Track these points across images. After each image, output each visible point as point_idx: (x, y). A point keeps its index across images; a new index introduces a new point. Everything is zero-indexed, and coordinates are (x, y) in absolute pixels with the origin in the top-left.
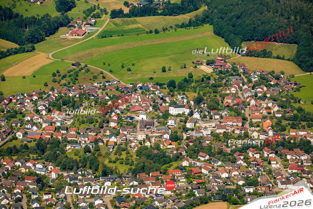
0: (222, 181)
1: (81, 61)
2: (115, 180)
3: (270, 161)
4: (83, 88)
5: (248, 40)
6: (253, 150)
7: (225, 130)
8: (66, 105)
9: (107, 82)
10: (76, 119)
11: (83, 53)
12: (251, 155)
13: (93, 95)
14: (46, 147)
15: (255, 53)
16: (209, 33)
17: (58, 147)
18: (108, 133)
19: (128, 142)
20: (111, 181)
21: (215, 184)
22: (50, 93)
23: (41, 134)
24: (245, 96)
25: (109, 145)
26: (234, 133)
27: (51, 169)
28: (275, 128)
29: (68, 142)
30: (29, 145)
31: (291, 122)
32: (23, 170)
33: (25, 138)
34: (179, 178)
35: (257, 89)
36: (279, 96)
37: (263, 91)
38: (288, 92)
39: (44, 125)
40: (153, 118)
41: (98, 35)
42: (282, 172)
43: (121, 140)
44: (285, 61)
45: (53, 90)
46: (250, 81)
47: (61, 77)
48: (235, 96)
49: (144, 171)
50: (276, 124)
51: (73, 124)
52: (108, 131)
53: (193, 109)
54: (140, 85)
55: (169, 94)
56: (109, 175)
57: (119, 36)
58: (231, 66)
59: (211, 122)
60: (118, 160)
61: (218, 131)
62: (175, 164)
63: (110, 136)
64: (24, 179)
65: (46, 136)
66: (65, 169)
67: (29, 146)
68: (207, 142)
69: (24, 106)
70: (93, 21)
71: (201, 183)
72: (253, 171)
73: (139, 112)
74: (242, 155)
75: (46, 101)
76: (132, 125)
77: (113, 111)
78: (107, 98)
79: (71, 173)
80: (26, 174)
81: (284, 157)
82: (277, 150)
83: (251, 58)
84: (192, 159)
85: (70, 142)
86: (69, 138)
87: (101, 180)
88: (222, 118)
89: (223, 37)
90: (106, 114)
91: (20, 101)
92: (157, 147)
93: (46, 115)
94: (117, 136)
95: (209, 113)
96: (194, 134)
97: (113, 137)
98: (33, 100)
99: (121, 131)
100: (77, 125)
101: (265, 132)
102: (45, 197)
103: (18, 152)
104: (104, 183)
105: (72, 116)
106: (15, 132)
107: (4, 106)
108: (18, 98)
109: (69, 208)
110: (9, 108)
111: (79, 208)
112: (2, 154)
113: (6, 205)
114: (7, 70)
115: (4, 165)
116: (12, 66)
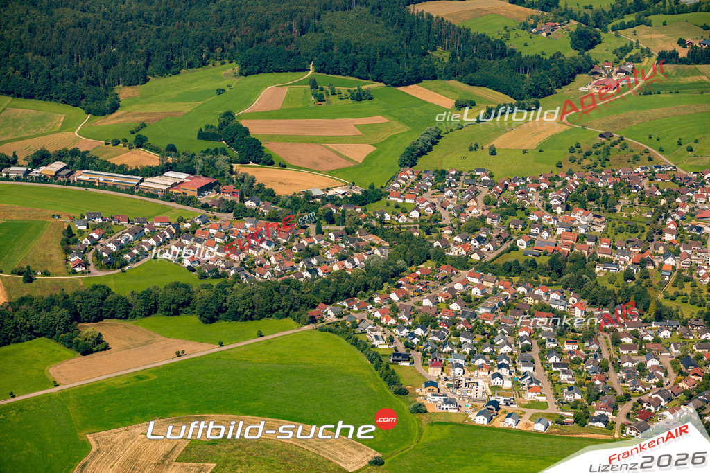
1: (614, 130)
2: (676, 328)
4: (619, 175)
8: (594, 200)
9: (656, 167)
10: (610, 224)
11: (616, 118)
13: (636, 188)
14: (565, 267)
17: (584, 268)
18: (661, 250)
19: (693, 267)
20: (670, 330)
22: (567, 178)
23: (556, 245)
25: (664, 271)
27: (574, 302)
29: (598, 260)
30: (538, 261)
32: (530, 301)
33: (530, 249)
39: (560, 231)
41: (637, 91)
43: (683, 264)
45: (570, 174)
47: (583, 153)
51: (605, 231)
52: (661, 248)
54: (709, 175)
56: (666, 319)
57: (671, 93)
60: (678, 295)
63: (665, 256)
64: (532, 315)
65: (563, 249)
66: (595, 304)
67: (538, 263)
69: (528, 198)
70: (630, 66)
75: (562, 191)
76: (699, 240)
77: (667, 216)
78: (658, 193)
79: (604, 312)
80: (535, 307)
85: (599, 261)
86: (599, 255)
87: (653, 326)
90: (658, 220)
91: (521, 189)
93: (562, 214)
94: (676, 256)
97: (670, 258)
98: (541, 189)
99: (681, 248)
100: (612, 235)
102: (568, 347)
103: (520, 270)
104: (659, 332)
105: (603, 219)
106: (515, 238)
107: (497, 196)
108: (517, 184)
109: (607, 370)
110: (505, 199)
111: (623, 371)
112: (496, 271)
113: (507, 355)
114: (499, 138)
115: (500, 289)
116: (506, 132)
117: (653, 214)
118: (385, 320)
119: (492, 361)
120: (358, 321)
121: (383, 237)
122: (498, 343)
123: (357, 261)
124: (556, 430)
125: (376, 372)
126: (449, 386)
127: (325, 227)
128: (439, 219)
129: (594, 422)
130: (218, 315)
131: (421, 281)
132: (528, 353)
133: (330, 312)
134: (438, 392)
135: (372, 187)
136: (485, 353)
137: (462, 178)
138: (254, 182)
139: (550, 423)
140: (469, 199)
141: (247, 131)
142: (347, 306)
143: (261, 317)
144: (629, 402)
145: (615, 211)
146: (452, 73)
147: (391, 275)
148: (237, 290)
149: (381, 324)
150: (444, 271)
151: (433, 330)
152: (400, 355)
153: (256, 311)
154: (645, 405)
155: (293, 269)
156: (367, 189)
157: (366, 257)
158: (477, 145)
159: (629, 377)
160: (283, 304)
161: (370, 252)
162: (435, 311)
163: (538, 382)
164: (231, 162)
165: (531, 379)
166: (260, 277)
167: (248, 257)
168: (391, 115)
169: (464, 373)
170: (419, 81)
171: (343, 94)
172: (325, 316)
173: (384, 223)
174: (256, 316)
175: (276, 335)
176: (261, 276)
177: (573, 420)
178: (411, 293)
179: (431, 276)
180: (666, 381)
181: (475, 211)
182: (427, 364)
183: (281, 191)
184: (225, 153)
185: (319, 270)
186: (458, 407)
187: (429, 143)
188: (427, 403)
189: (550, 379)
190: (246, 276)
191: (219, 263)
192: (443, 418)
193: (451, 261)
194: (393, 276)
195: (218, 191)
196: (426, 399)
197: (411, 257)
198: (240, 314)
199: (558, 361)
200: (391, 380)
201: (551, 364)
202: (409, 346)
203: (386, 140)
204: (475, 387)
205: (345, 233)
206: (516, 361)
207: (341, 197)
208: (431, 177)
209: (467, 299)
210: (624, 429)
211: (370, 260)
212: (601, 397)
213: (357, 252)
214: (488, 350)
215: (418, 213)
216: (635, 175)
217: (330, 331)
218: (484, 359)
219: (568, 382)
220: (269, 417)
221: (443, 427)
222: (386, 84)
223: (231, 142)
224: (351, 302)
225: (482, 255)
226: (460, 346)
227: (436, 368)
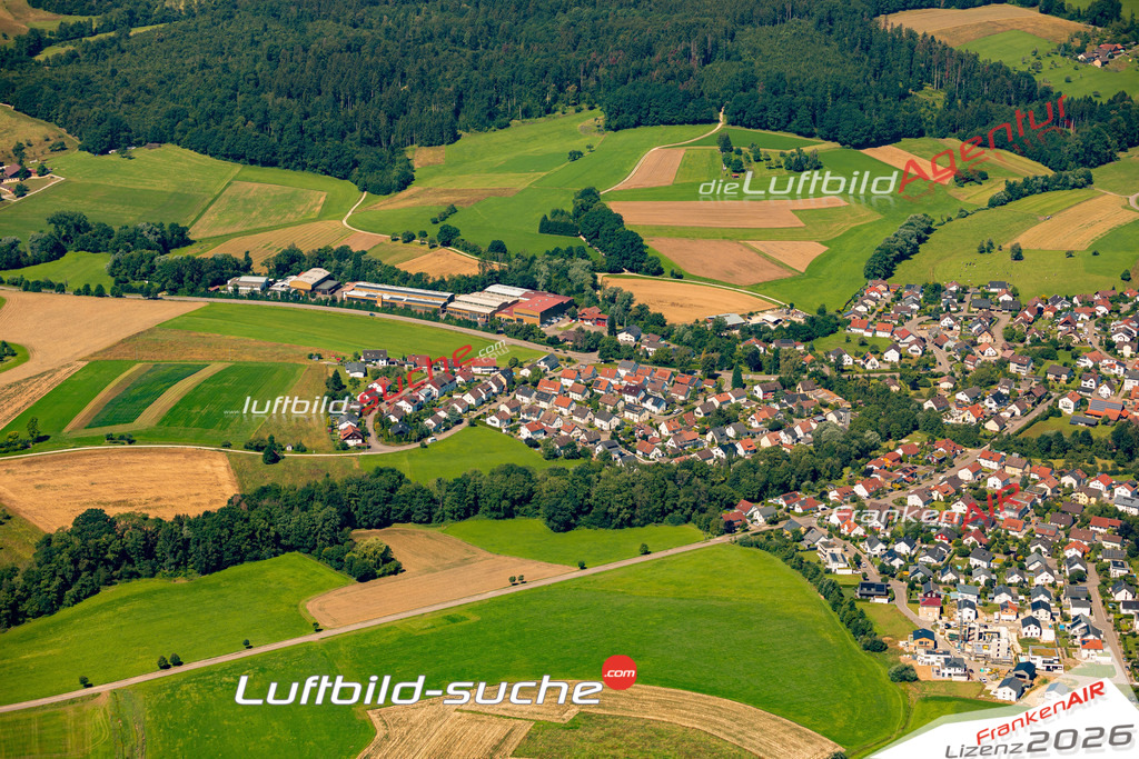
23: (1123, 408)
30: (1095, 433)
32: (1083, 499)
33: (1081, 414)
39: (1129, 385)
64: (1086, 523)
65: (1135, 413)
67: (1094, 438)
69: (1076, 331)
75: (1131, 320)
80: (1091, 509)
91: (1064, 316)
93: (1131, 356)
98: (1096, 317)
103: (1064, 449)
106: (1055, 395)
107: (1025, 327)
108: (1058, 307)
112: (1026, 450)
113: (1047, 588)
114: (1027, 233)
115: (1034, 480)
116: (1038, 222)
118: (846, 528)
119: (1022, 597)
120: (803, 530)
121: (841, 392)
122: (1032, 568)
123: (798, 430)
125: (834, 614)
126: (953, 637)
127: (748, 376)
128: (931, 365)
130: (576, 519)
131: (904, 465)
132: (1081, 585)
133: (757, 515)
134: (936, 647)
135: (822, 311)
136: (1010, 585)
137: (967, 298)
138: (631, 302)
140: (980, 332)
141: (619, 220)
142: (785, 505)
143: (646, 521)
146: (948, 127)
147: (854, 455)
148: (607, 478)
149: (840, 535)
150: (941, 449)
151: (925, 546)
152: (870, 586)
153: (637, 512)
155: (696, 444)
156: (815, 314)
157: (814, 426)
158: (991, 244)
160: (681, 501)
161: (820, 418)
163: (1097, 633)
164: (594, 269)
165: (1087, 627)
166: (644, 457)
167: (623, 423)
169: (977, 617)
170: (895, 139)
171: (773, 160)
172: (749, 521)
173: (843, 371)
174: (638, 520)
175: (670, 552)
176: (646, 455)
178: (888, 485)
179: (920, 456)
181: (990, 351)
182: (917, 602)
183: (677, 318)
184: (584, 256)
185: (738, 446)
186: (968, 673)
187: (914, 241)
188: (917, 664)
189: (1117, 627)
190: (621, 455)
191: (576, 433)
192: (944, 690)
193: (953, 432)
194: (858, 457)
195: (574, 317)
196: (915, 659)
197: (888, 426)
198: (612, 517)
199: (1130, 598)
200: (859, 626)
201: (1118, 603)
202: (886, 571)
203: (844, 235)
204: (995, 640)
205: (779, 387)
206: (1062, 597)
207: (773, 327)
209: (979, 496)
211: (821, 431)
213: (800, 417)
214: (1015, 579)
215: (897, 355)
217: (758, 546)
218: (1009, 593)
220: (662, 685)
221: (944, 705)
222: (843, 144)
223: (594, 237)
224: (792, 499)
225: (1002, 424)
226: (969, 573)
227: (931, 608)
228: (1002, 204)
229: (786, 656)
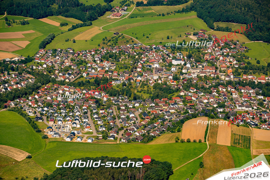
0: (204, 105)
1: (119, 32)
2: (141, 102)
3: (232, 93)
4: (121, 48)
5: (217, 21)
6: (222, 86)
7: (205, 74)
8: (111, 58)
9: (135, 44)
10: (117, 66)
11: (120, 27)
12: (220, 89)
13: (127, 52)
14: (100, 82)
15: (222, 29)
16: (194, 16)
17: (107, 82)
18: (136, 75)
19: (148, 80)
20: (139, 103)
21: (200, 106)
22: (102, 50)
23: (97, 75)
24: (217, 54)
25: (137, 82)
26: (210, 76)
27: (103, 95)
28: (235, 74)
29: (113, 79)
30: (90, 81)
31: (244, 70)
32: (87, 95)
33: (88, 77)
34: (179, 102)
35: (223, 50)
36: (236, 55)
37: (227, 52)
38: (241, 52)
39: (99, 69)
40: (162, 66)
41: (129, 17)
42: (239, 99)
43: (144, 79)
44: (240, 34)
45: (103, 48)
46: (219, 46)
47: (108, 41)
48: (211, 54)
49: (158, 98)
50: (235, 71)
51: (116, 69)
52: (136, 74)
53: (186, 61)
54: (154, 46)
55: (172, 52)
56: (137, 99)
57: (141, 17)
58: (208, 37)
59: (197, 69)
60: (142, 91)
61: (201, 75)
62: (176, 94)
63: (138, 77)
64: (88, 101)
65: (100, 76)
66: (112, 95)
67: (90, 82)
68: (195, 81)
69: (87, 58)
70: (126, 8)
71: (192, 105)
72: (222, 99)
73: (154, 62)
74: (215, 89)
75: (99, 55)
76: (150, 70)
77: (139, 62)
78: (135, 54)
79: (115, 98)
80: (89, 98)
81: (239, 91)
82: (235, 86)
83: (220, 32)
84: (186, 91)
85: (114, 80)
86: (113, 77)
87: (133, 102)
88: (204, 67)
89: (202, 19)
90: (135, 64)
91: (84, 55)
92: (166, 84)
93: (99, 63)
94: (141, 76)
95: (196, 64)
96: (187, 76)
97: (139, 77)
98: (92, 55)
99: (144, 73)
100: (118, 70)
101: (229, 76)
102: (101, 112)
103: (84, 84)
104: (135, 104)
105: (115, 64)
106: (82, 73)
108: (83, 53)
109: (115, 119)
110: (78, 59)
111: (121, 119)
112: (75, 85)
113: (79, 116)
114: (77, 37)
115: (76, 92)
116: (79, 34)
117: (133, 62)
118: (33, 105)
119: (73, 118)
120: (23, 106)
121: (33, 75)
122: (75, 111)
123: (23, 84)
124: (96, 141)
125: (29, 125)
126: (57, 128)
127: (11, 72)
128: (54, 67)
129: (110, 138)
131: (47, 90)
132: (86, 114)
133: (12, 104)
134: (53, 130)
135: (29, 57)
136: (70, 115)
137: (63, 52)
139: (94, 139)
140: (65, 59)
142: (19, 101)
144: (123, 130)
145: (119, 61)
146: (59, 13)
149: (31, 107)
150: (55, 86)
151: (51, 108)
152: (38, 118)
154: (128, 131)
156: (27, 57)
157: (26, 83)
158: (68, 39)
159: (123, 121)
161: (28, 81)
162: (52, 101)
163: (89, 125)
165: (87, 124)
168: (36, 30)
169: (62, 123)
170: (46, 16)
171: (18, 23)
172: (10, 105)
173: (33, 70)
177: (102, 138)
178: (43, 95)
179: (50, 88)
180: (137, 121)
181: (67, 64)
182: (48, 121)
185: (8, 88)
186: (60, 136)
187: (50, 40)
188: (48, 135)
189: (94, 123)
192: (54, 140)
193: (58, 82)
194: (36, 89)
196: (48, 133)
197: (43, 82)
199: (97, 117)
200: (35, 127)
201: (94, 118)
202: (42, 114)
203: (34, 39)
204: (66, 128)
205: (18, 74)
206: (82, 117)
207: (17, 61)
208: (51, 52)
210: (121, 140)
211: (27, 84)
212: (113, 129)
213: (23, 81)
214: (71, 114)
215: (46, 66)
216: (127, 47)
217: (12, 111)
218: (70, 117)
219: (101, 124)
221: (54, 143)
222: (34, 18)
224: (20, 99)
225: (70, 80)
226: (61, 113)
227: (52, 122)
228: (71, 30)
229: (18, 135)
